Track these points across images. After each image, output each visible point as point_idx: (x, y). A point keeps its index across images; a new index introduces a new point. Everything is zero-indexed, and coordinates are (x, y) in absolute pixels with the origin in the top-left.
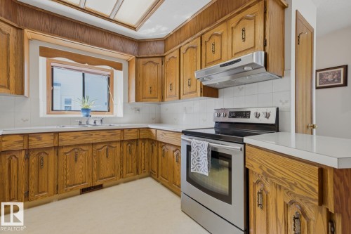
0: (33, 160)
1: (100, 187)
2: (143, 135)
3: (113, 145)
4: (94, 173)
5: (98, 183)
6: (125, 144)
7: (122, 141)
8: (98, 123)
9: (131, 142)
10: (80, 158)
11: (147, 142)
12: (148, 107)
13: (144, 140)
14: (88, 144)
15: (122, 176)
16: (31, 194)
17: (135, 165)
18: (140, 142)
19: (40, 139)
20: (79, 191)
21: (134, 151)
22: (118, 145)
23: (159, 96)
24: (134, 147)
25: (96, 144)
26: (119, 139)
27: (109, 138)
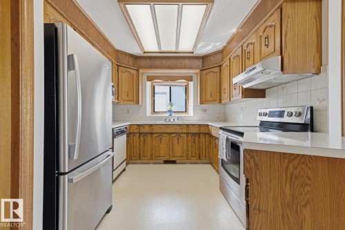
0: (142, 139)
1: (174, 162)
2: (203, 130)
3: (182, 135)
4: (171, 152)
5: (173, 159)
6: (190, 136)
7: (187, 134)
8: (176, 120)
9: (194, 134)
10: (163, 141)
11: (207, 136)
12: (213, 108)
13: (205, 134)
14: (167, 133)
15: (187, 158)
16: (141, 157)
17: (197, 152)
18: (202, 136)
19: (144, 128)
20: (162, 162)
21: (197, 142)
22: (185, 136)
23: (218, 98)
24: (197, 138)
25: (172, 133)
26: (185, 132)
27: (179, 130)
